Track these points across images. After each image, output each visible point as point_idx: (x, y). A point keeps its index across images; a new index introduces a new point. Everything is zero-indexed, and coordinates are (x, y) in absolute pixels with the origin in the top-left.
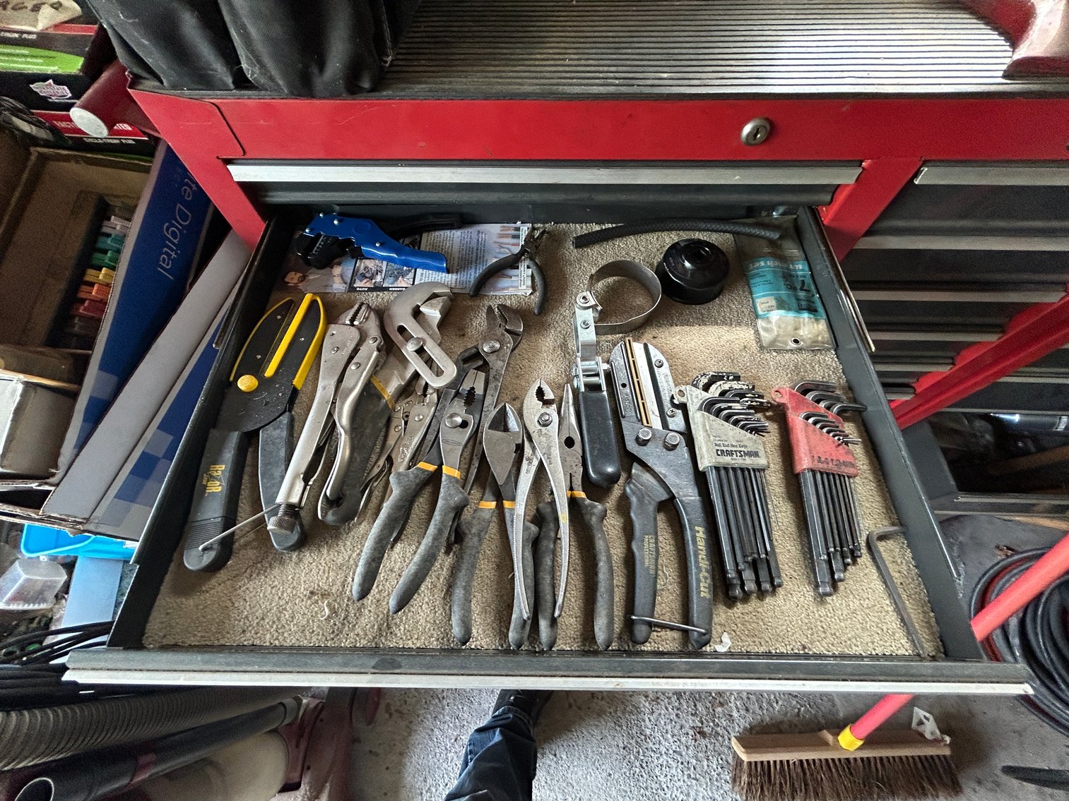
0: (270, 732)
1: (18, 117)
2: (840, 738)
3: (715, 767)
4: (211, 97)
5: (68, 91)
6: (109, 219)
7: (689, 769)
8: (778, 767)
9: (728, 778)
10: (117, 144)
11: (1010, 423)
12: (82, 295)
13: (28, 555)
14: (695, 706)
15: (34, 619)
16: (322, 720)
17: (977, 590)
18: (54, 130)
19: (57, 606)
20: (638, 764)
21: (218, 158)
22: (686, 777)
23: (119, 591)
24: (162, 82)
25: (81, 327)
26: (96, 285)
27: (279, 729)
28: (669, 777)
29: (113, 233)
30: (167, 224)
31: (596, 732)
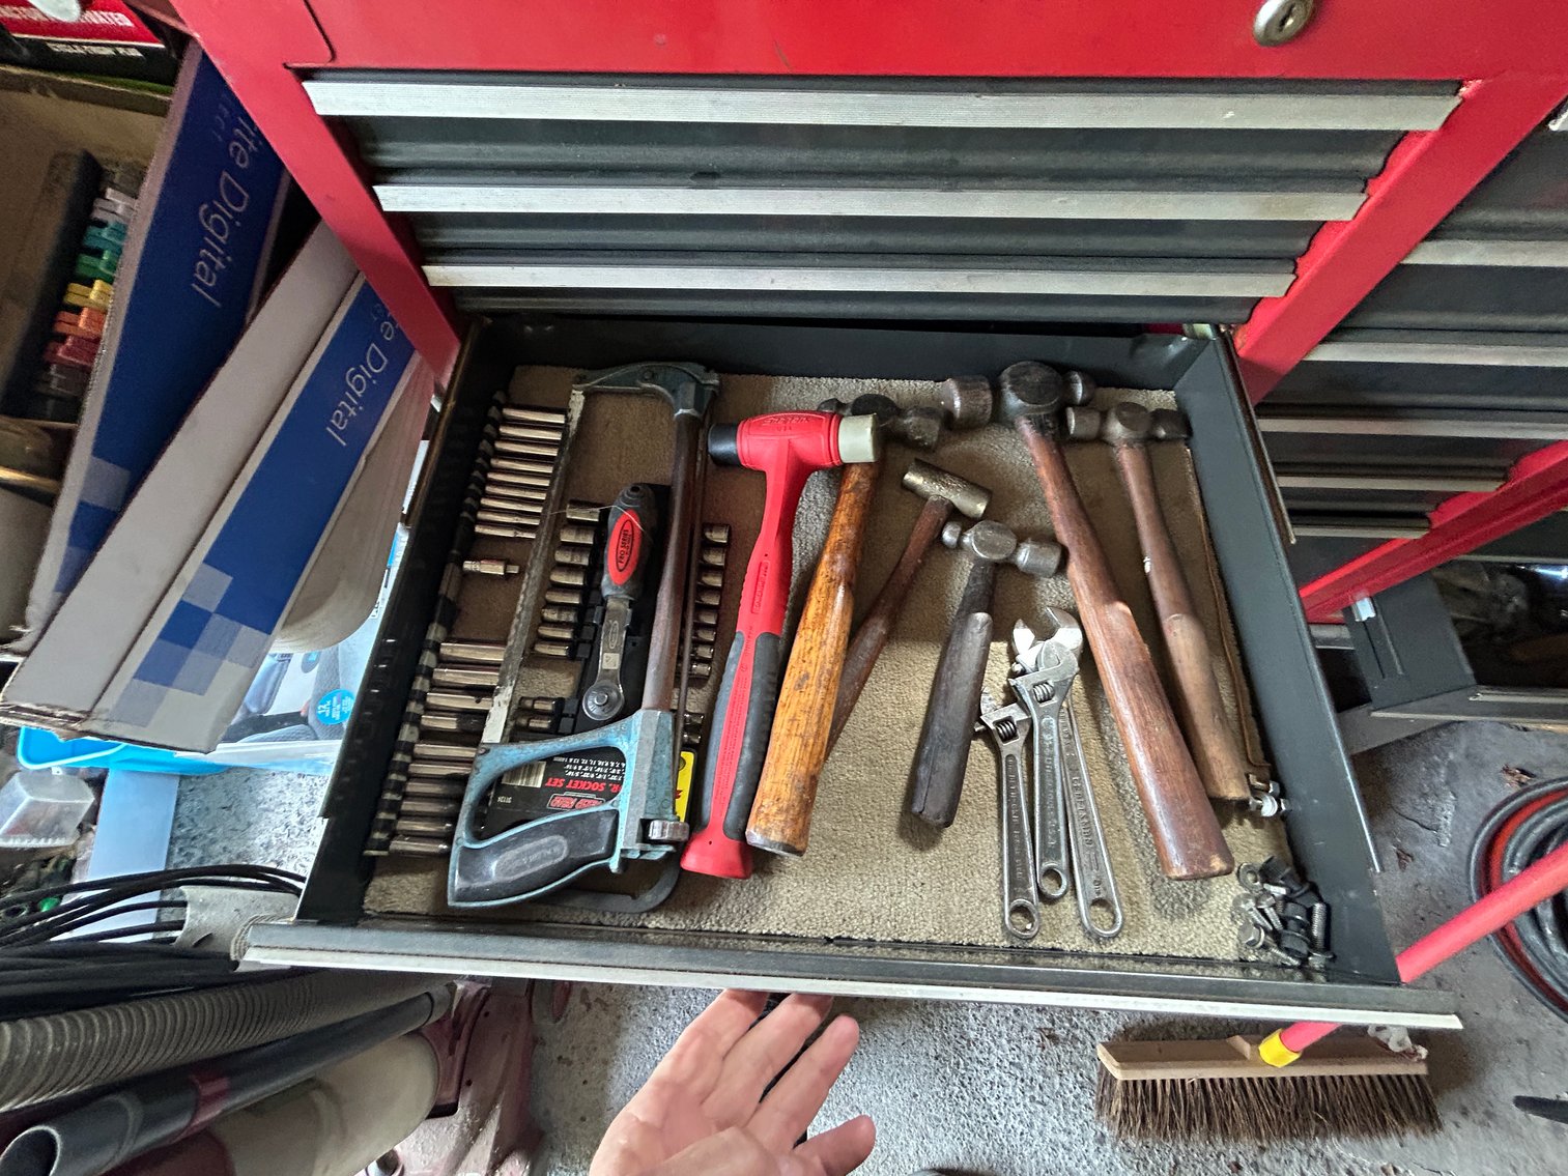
0: (409, 1034)
2: (1262, 1048)
3: (1071, 1086)
6: (102, 195)
7: (1032, 1088)
8: (1168, 1089)
9: (1091, 1102)
10: (109, 57)
11: (1553, 582)
12: (62, 328)
13: (31, 766)
15: (47, 861)
16: (487, 1014)
17: (1482, 836)
19: (82, 842)
20: (957, 1082)
21: (287, 67)
22: (1027, 1100)
23: (176, 819)
25: (59, 382)
26: (85, 310)
27: (424, 1032)
28: (1003, 1099)
29: (111, 219)
30: (205, 206)
31: (895, 1035)
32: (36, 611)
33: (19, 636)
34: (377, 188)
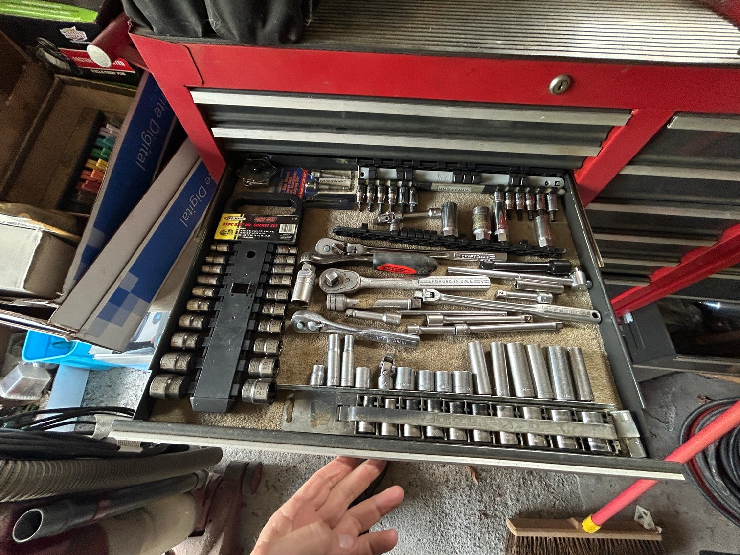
0: (186, 493)
1: (48, 53)
2: (583, 524)
3: (494, 539)
4: (185, 42)
5: (85, 36)
6: (105, 126)
7: (475, 539)
8: (539, 542)
9: (503, 547)
10: (114, 75)
11: (713, 309)
12: (83, 177)
13: (26, 361)
14: (482, 495)
15: (26, 407)
16: (221, 488)
17: (685, 426)
18: (72, 63)
19: (43, 399)
20: (439, 534)
21: (184, 86)
22: (473, 545)
23: (85, 391)
24: (152, 29)
25: (82, 198)
26: (94, 170)
27: (192, 492)
28: (461, 544)
29: (107, 136)
30: (143, 132)
31: (411, 509)
32: (66, 287)
33: (59, 297)
34: (213, 129)
